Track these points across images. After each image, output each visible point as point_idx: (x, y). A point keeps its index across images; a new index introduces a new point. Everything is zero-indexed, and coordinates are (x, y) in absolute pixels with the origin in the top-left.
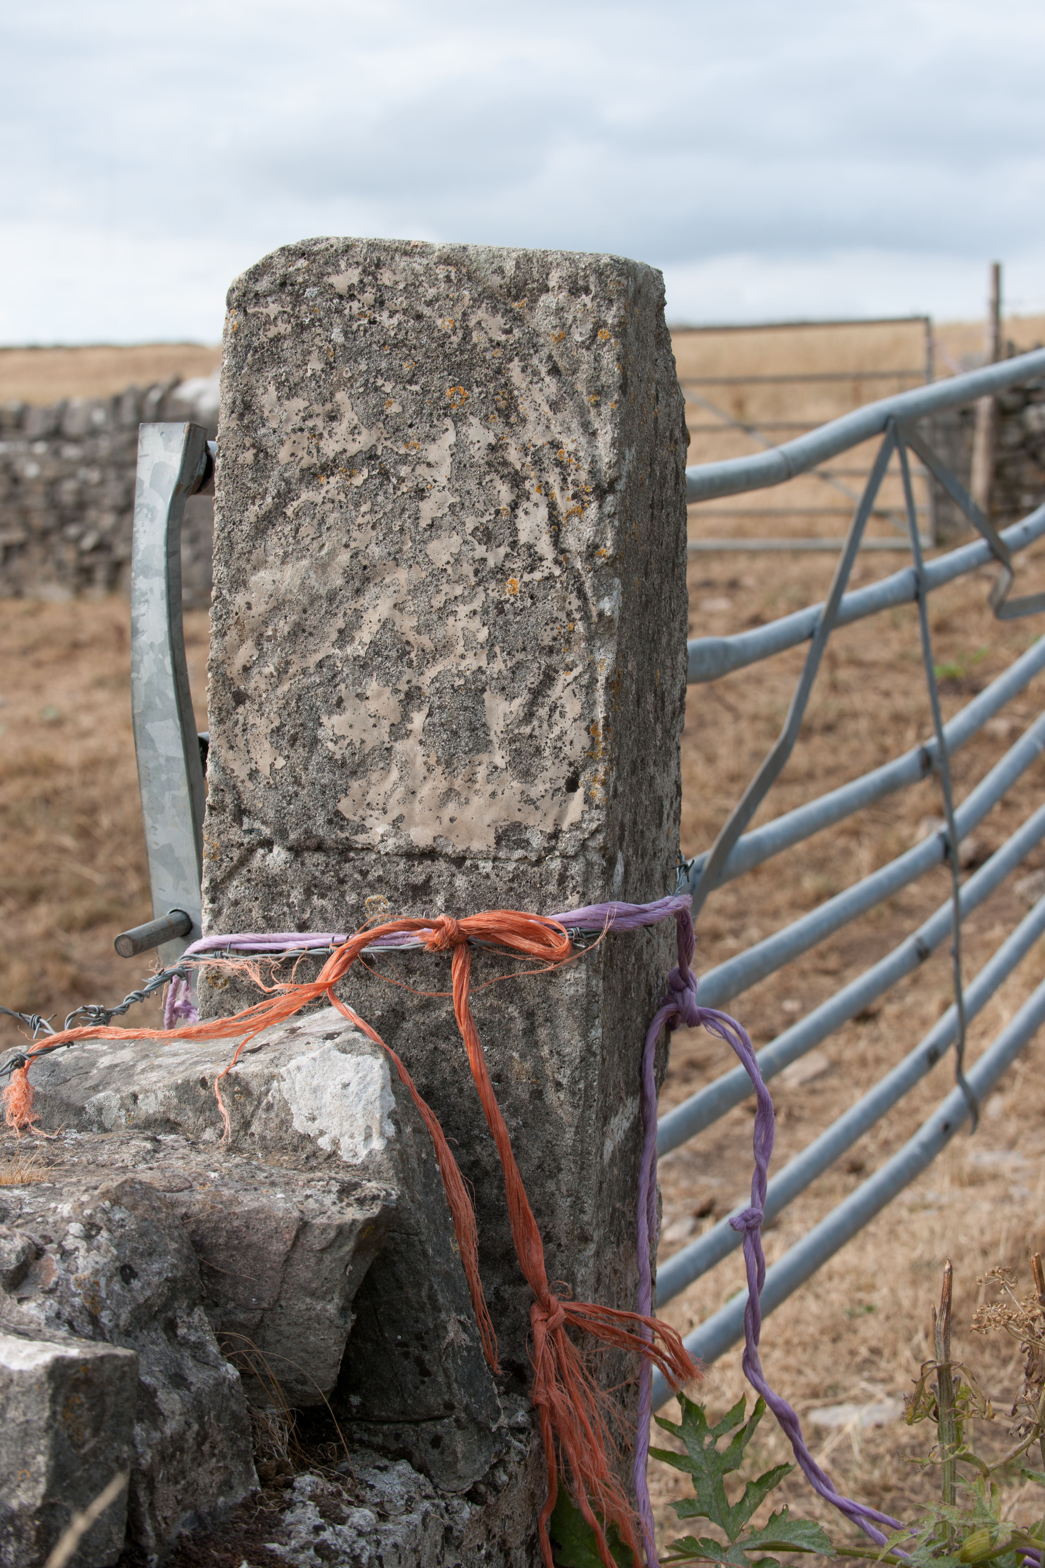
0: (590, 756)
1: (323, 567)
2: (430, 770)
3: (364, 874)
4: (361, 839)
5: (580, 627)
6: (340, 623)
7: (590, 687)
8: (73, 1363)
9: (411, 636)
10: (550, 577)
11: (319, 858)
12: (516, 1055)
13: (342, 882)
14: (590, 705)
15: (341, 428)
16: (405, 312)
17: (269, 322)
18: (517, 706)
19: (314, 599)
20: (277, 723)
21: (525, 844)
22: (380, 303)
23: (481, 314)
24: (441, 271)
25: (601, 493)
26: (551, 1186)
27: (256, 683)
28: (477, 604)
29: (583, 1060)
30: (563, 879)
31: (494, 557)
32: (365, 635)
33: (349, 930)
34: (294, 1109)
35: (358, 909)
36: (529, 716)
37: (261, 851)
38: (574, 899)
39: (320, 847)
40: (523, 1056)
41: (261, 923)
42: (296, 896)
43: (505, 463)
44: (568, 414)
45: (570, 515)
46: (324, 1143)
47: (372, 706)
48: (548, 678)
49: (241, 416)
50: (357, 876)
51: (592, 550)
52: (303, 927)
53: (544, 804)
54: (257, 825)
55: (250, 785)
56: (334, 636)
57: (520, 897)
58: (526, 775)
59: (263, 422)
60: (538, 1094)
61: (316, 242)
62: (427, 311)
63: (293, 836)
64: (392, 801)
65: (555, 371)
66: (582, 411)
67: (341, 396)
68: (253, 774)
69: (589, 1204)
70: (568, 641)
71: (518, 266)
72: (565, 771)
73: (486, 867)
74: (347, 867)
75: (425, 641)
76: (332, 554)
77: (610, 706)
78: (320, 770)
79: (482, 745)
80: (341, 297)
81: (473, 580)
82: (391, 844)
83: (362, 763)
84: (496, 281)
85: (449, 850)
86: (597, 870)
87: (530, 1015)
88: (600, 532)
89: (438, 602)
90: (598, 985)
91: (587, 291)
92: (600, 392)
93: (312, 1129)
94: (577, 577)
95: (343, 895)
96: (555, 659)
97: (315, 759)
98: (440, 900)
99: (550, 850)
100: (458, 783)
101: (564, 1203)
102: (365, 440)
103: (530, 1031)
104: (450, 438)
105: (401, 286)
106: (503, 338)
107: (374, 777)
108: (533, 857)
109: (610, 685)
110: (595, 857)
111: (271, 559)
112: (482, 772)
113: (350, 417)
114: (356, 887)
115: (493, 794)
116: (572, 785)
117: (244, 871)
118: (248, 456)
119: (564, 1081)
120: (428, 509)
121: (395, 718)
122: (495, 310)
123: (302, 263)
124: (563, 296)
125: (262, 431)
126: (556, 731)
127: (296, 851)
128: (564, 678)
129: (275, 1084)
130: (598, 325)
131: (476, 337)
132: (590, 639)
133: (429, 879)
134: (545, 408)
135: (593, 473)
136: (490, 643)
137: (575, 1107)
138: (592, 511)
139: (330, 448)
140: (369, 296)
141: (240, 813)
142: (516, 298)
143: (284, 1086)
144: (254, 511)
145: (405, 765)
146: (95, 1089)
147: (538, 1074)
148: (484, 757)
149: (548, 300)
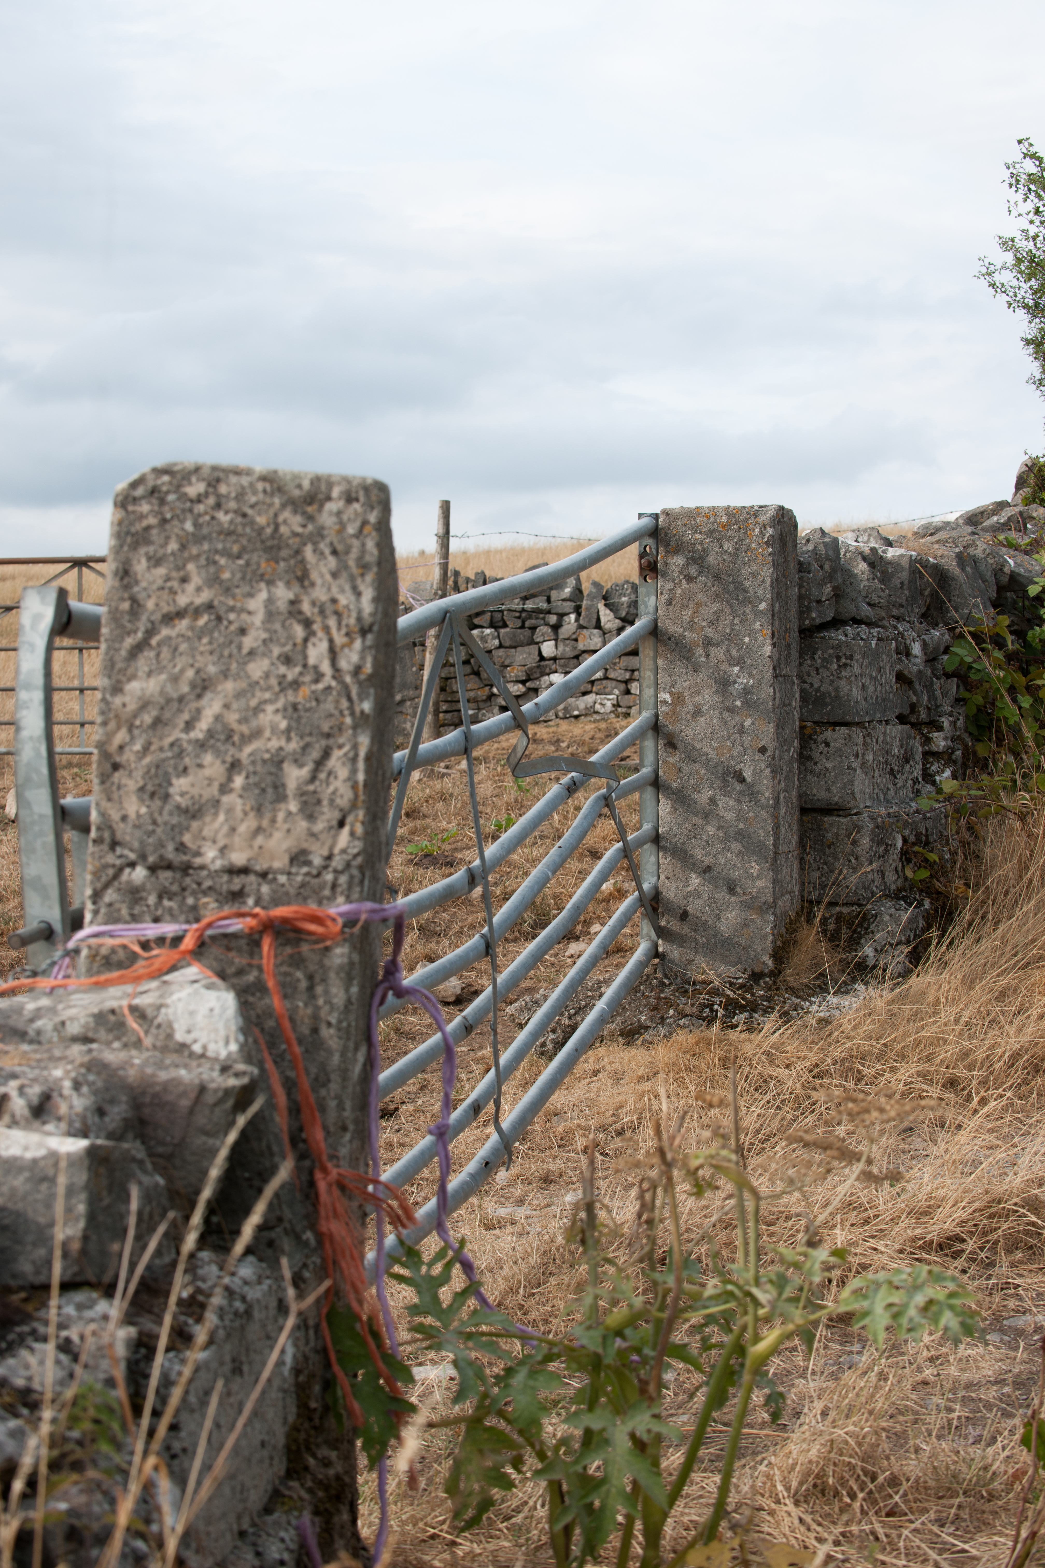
0: (354, 806)
1: (175, 679)
2: (246, 814)
3: (199, 884)
4: (198, 861)
5: (348, 720)
6: (186, 716)
7: (354, 760)
8: (100, 1147)
9: (235, 726)
10: (329, 688)
11: (168, 874)
12: (301, 1004)
13: (184, 889)
14: (354, 771)
15: (190, 587)
16: (235, 512)
17: (142, 517)
18: (305, 772)
19: (169, 701)
20: (141, 783)
21: (308, 863)
22: (218, 506)
23: (286, 514)
24: (260, 486)
25: (364, 632)
26: (323, 1092)
27: (128, 756)
28: (280, 704)
29: (346, 1007)
30: (334, 886)
31: (292, 674)
32: (203, 725)
33: (188, 922)
34: (176, 1026)
35: (194, 908)
36: (313, 778)
37: (127, 870)
38: (341, 899)
39: (169, 866)
40: (306, 1005)
41: (128, 918)
42: (152, 900)
43: (300, 612)
44: (343, 581)
45: (343, 646)
46: (197, 1048)
47: (207, 772)
48: (326, 754)
49: (122, 579)
50: (194, 886)
51: (357, 670)
52: (156, 920)
53: (323, 837)
54: (126, 852)
55: (122, 825)
56: (182, 725)
57: (305, 899)
58: (311, 817)
59: (137, 582)
60: (315, 1030)
61: (175, 464)
62: (250, 512)
63: (151, 859)
64: (220, 836)
65: (334, 552)
66: (352, 579)
67: (191, 567)
68: (124, 818)
69: (348, 1105)
70: (340, 729)
71: (312, 483)
72: (337, 815)
73: (282, 879)
74: (188, 880)
75: (245, 729)
76: (182, 671)
77: (368, 771)
78: (171, 814)
79: (281, 797)
80: (192, 501)
81: (277, 689)
82: (218, 864)
83: (200, 810)
84: (297, 493)
85: (258, 868)
86: (356, 880)
87: (310, 978)
88: (363, 658)
89: (253, 703)
90: (356, 957)
91: (357, 500)
92: (364, 567)
93: (188, 1039)
94: (346, 687)
95: (184, 898)
96: (331, 741)
97: (168, 808)
98: (251, 901)
99: (326, 867)
100: (265, 823)
101: (332, 1104)
102: (205, 596)
103: (311, 988)
104: (263, 595)
105: (233, 495)
106: (299, 530)
107: (208, 819)
108: (315, 872)
109: (368, 759)
110: (355, 872)
111: (140, 674)
112: (281, 816)
113: (196, 580)
114: (194, 893)
115: (289, 831)
116: (341, 824)
117: (116, 883)
118: (126, 605)
119: (333, 1021)
120: (248, 642)
121: (223, 780)
122: (295, 512)
123: (166, 478)
124: (341, 504)
125: (136, 589)
126: (331, 788)
127: (153, 869)
128: (337, 754)
129: (163, 1010)
130: (365, 523)
131: (283, 529)
132: (355, 727)
133: (243, 887)
134: (328, 577)
135: (359, 619)
136: (288, 730)
137: (340, 1038)
138: (358, 644)
139: (182, 600)
140: (211, 501)
141: (114, 844)
142: (310, 504)
143: (170, 1011)
144: (129, 641)
145: (230, 811)
146: (32, 1020)
147: (315, 1017)
148: (282, 806)
149: (332, 506)
